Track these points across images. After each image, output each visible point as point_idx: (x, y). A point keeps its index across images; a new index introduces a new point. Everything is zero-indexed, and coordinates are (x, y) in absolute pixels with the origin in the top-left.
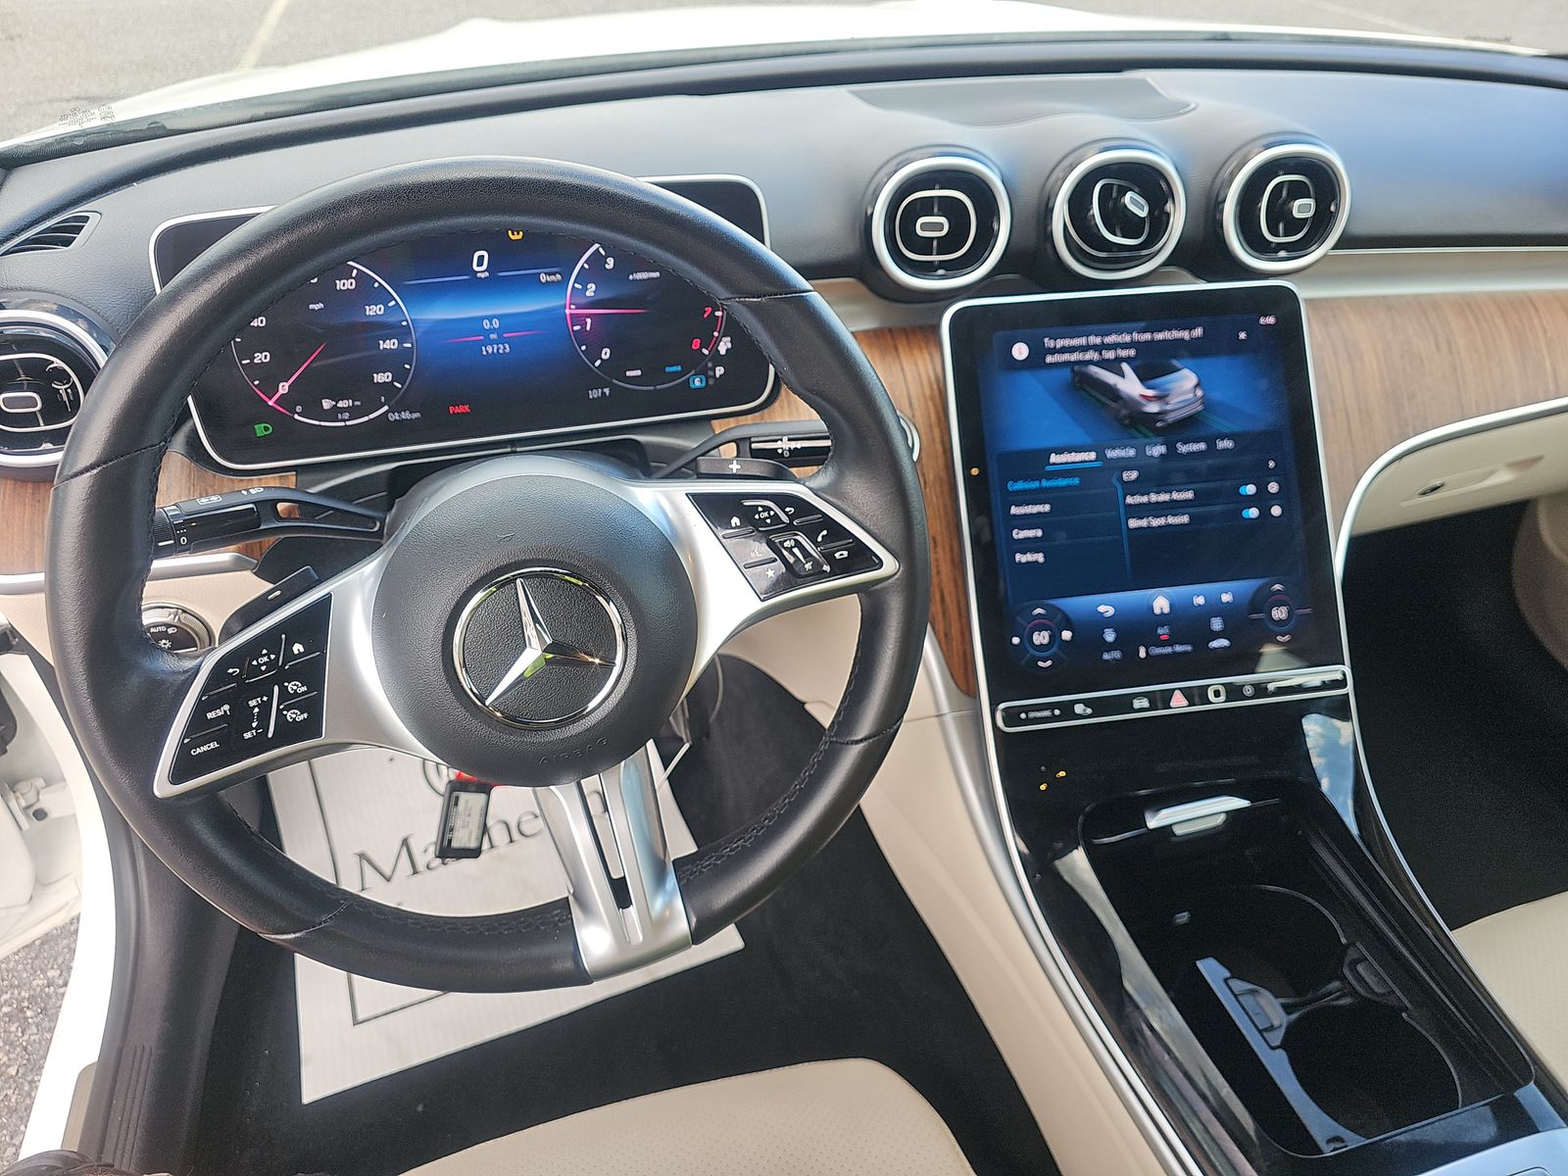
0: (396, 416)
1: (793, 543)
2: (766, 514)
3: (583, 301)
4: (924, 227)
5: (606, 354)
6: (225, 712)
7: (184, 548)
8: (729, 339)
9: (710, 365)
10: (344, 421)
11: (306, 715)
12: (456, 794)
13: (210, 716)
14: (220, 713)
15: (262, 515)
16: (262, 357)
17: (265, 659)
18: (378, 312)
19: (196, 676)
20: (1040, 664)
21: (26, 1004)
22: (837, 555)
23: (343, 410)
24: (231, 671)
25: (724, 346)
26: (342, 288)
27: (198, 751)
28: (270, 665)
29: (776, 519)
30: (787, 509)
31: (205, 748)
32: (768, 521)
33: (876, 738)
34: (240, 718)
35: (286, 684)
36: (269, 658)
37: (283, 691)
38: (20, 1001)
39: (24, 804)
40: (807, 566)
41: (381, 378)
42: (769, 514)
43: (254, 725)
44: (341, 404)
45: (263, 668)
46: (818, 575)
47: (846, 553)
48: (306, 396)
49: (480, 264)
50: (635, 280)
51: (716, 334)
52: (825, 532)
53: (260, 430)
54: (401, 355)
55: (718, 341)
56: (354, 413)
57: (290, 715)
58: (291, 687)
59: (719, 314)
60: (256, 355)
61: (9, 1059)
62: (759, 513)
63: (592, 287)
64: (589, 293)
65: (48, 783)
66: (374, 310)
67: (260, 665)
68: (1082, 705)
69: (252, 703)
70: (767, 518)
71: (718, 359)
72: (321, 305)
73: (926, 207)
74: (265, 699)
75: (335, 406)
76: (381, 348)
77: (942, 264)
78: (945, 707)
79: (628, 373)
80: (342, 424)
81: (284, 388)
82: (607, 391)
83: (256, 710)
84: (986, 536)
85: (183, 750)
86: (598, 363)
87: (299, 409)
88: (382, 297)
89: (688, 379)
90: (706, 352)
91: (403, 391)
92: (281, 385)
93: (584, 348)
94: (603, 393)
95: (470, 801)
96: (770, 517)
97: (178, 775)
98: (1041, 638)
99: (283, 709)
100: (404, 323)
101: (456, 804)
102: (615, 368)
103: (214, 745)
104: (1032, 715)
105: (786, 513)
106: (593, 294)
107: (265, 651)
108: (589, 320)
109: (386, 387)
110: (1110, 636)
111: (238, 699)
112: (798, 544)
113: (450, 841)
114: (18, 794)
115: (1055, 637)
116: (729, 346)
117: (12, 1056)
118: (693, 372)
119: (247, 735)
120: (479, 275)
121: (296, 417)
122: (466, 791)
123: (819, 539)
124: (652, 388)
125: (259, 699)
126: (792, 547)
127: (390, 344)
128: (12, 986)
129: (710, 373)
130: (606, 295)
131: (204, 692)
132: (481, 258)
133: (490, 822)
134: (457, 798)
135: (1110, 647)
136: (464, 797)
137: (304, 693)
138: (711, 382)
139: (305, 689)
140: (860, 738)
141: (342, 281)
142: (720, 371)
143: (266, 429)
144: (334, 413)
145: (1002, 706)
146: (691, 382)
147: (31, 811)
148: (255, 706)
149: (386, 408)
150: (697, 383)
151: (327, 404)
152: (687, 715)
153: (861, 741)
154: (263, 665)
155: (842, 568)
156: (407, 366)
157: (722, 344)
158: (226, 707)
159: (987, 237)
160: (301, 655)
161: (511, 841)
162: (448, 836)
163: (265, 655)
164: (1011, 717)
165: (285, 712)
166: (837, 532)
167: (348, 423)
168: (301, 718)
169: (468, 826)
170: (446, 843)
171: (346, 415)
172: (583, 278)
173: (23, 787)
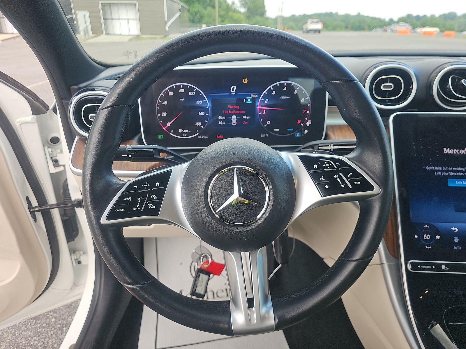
0: (200, 137)
1: (337, 176)
2: (328, 165)
3: (263, 104)
4: (384, 87)
5: (269, 122)
6: (129, 199)
7: (129, 159)
8: (310, 121)
9: (303, 129)
10: (185, 137)
11: (155, 207)
12: (199, 273)
13: (124, 200)
14: (128, 199)
15: (155, 153)
16: (164, 114)
17: (146, 185)
18: (200, 103)
19: (123, 186)
20: (426, 247)
21: (64, 325)
22: (355, 183)
23: (185, 133)
24: (135, 187)
25: (308, 124)
26: (191, 95)
27: (118, 210)
28: (147, 187)
29: (332, 167)
30: (337, 164)
31: (120, 210)
32: (329, 167)
33: (362, 260)
34: (134, 203)
35: (151, 195)
36: (148, 185)
37: (150, 196)
38: (63, 324)
39: (75, 257)
40: (342, 186)
41: (198, 124)
42: (329, 165)
43: (138, 206)
44: (185, 131)
45: (145, 188)
46: (347, 190)
47: (359, 183)
48: (175, 128)
49: (233, 90)
50: (281, 99)
51: (306, 119)
52: (351, 174)
53: (160, 137)
54: (205, 117)
55: (307, 121)
56: (188, 134)
57: (150, 206)
58: (152, 196)
59: (308, 112)
60: (162, 113)
61: (56, 342)
62: (325, 164)
63: (267, 100)
64: (266, 102)
65: (84, 253)
66: (199, 102)
67: (144, 187)
68: (444, 266)
69: (139, 199)
70: (328, 166)
71: (306, 127)
72: (184, 99)
73: (385, 81)
74: (143, 198)
75: (183, 132)
76: (199, 114)
77: (390, 101)
78: (384, 260)
79: (275, 130)
80: (184, 138)
81: (169, 124)
82: (267, 135)
83: (139, 201)
84: (405, 195)
85: (113, 209)
86: (265, 126)
87: (172, 131)
88: (202, 98)
89: (295, 133)
90: (302, 125)
91: (203, 129)
92: (168, 123)
93: (262, 120)
94: (266, 136)
95: (203, 277)
96: (329, 166)
97: (109, 218)
98: (427, 237)
99: (148, 203)
100: (207, 107)
101: (199, 277)
102: (271, 128)
103: (123, 210)
104: (423, 267)
105: (336, 165)
106: (267, 102)
107: (147, 183)
108: (264, 111)
109: (199, 127)
110: (456, 240)
111: (134, 196)
112: (340, 177)
113: (195, 290)
114: (75, 254)
115: (433, 237)
116: (310, 123)
117: (57, 341)
118: (297, 131)
119: (135, 209)
120: (232, 94)
121: (171, 134)
122: (203, 273)
123: (349, 176)
124: (282, 135)
125: (141, 198)
126: (337, 178)
127: (202, 114)
128: (62, 319)
129: (303, 132)
130: (271, 103)
131: (124, 192)
132: (234, 88)
133: (208, 290)
134: (199, 275)
135: (457, 244)
136: (202, 275)
137: (156, 199)
138: (303, 135)
139: (156, 198)
140: (355, 259)
141: (191, 92)
142: (306, 132)
143: (162, 137)
144: (182, 134)
145: (410, 261)
146: (296, 134)
147: (77, 261)
148: (139, 200)
149: (198, 134)
150: (298, 135)
151: (180, 131)
152: (281, 253)
153: (356, 260)
154: (145, 187)
155: (356, 189)
156: (206, 121)
157: (308, 122)
158: (130, 198)
159: (408, 92)
160: (158, 186)
161: (214, 298)
162: (195, 288)
163: (147, 184)
164: (414, 266)
165: (148, 204)
166: (356, 174)
167: (186, 138)
168: (153, 207)
169: (201, 286)
170: (194, 290)
171: (186, 135)
172: (265, 97)
173: (77, 253)
